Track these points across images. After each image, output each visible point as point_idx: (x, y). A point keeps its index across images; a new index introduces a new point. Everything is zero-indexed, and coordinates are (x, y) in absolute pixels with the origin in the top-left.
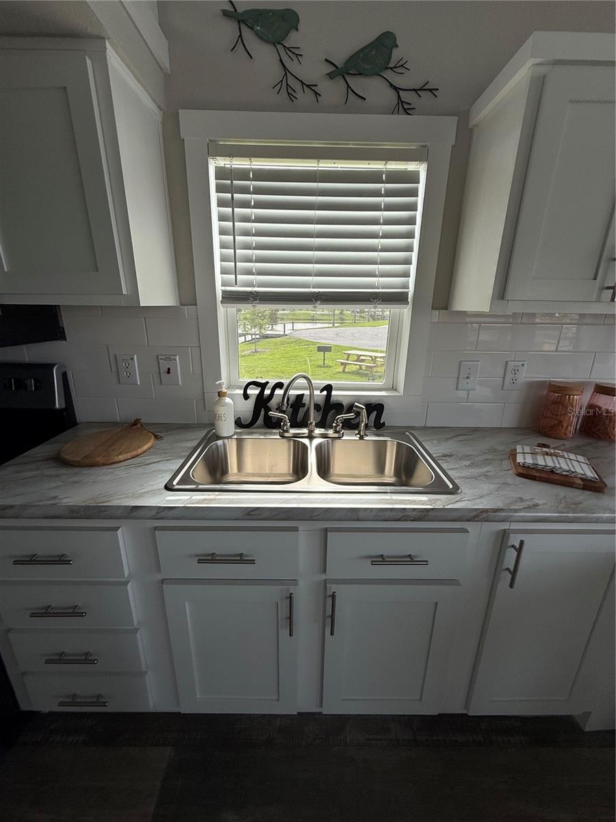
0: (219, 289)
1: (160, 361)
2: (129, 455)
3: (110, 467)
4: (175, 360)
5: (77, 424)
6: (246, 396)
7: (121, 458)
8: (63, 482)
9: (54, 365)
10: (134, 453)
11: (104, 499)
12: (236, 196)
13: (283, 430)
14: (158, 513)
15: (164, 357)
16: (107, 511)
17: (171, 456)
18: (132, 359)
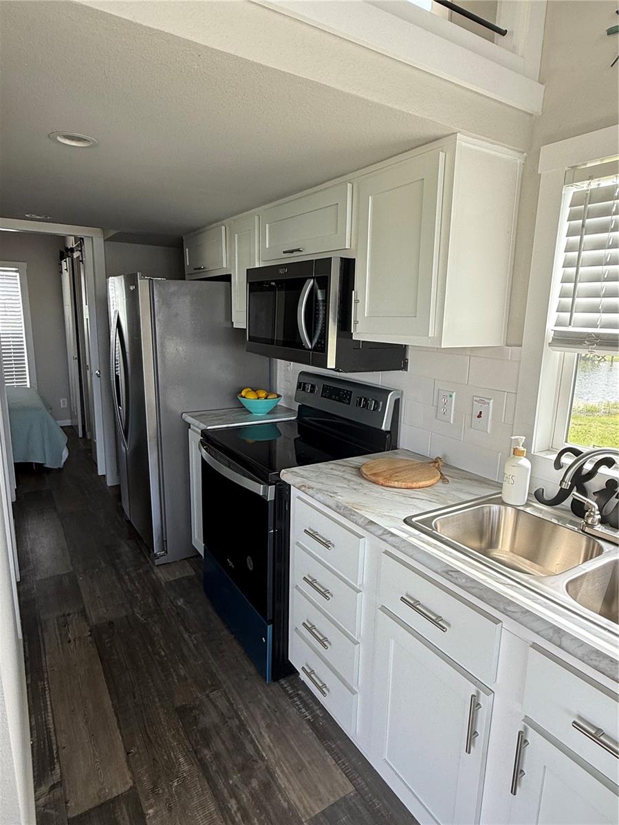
0: (551, 327)
1: (474, 402)
2: (403, 485)
3: (384, 488)
4: (488, 404)
5: (396, 449)
6: (558, 465)
7: (396, 484)
8: (349, 485)
9: (391, 391)
10: (409, 485)
11: (358, 507)
12: (588, 221)
13: (586, 523)
14: (383, 534)
15: (478, 399)
16: (354, 515)
17: (438, 500)
18: (451, 396)
